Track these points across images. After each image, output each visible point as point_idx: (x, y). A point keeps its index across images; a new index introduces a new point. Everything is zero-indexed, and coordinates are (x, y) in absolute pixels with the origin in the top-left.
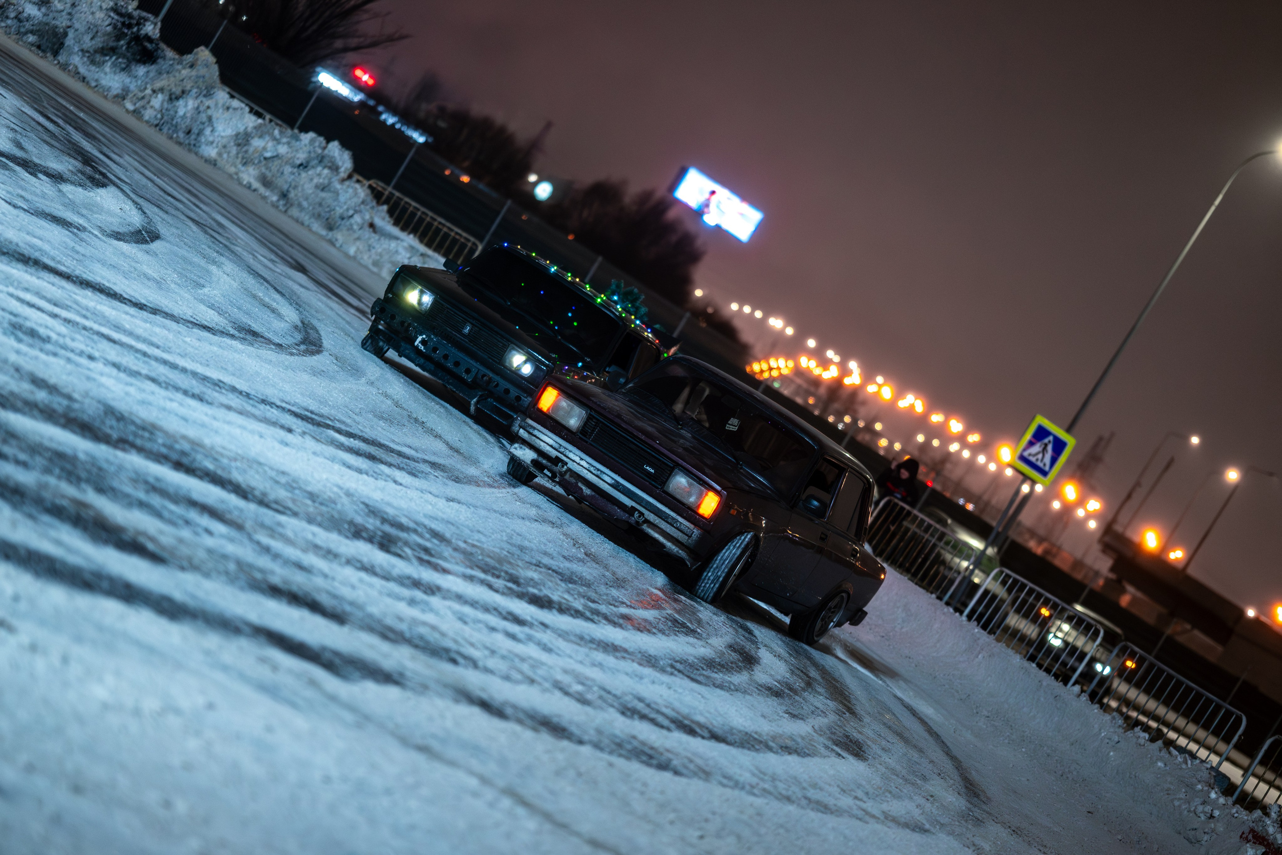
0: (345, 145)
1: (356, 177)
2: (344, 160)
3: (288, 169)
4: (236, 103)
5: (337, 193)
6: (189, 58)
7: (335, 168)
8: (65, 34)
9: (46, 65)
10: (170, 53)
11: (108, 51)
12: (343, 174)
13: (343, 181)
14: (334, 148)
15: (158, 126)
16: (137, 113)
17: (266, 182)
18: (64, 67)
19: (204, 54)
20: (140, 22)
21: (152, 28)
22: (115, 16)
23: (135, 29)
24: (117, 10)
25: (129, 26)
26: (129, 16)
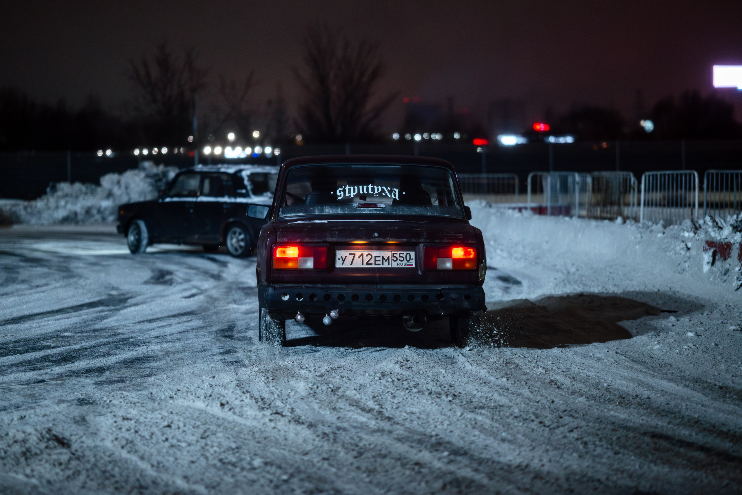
22: (149, 180)
23: (164, 180)
24: (148, 176)
25: (160, 180)
26: (156, 175)
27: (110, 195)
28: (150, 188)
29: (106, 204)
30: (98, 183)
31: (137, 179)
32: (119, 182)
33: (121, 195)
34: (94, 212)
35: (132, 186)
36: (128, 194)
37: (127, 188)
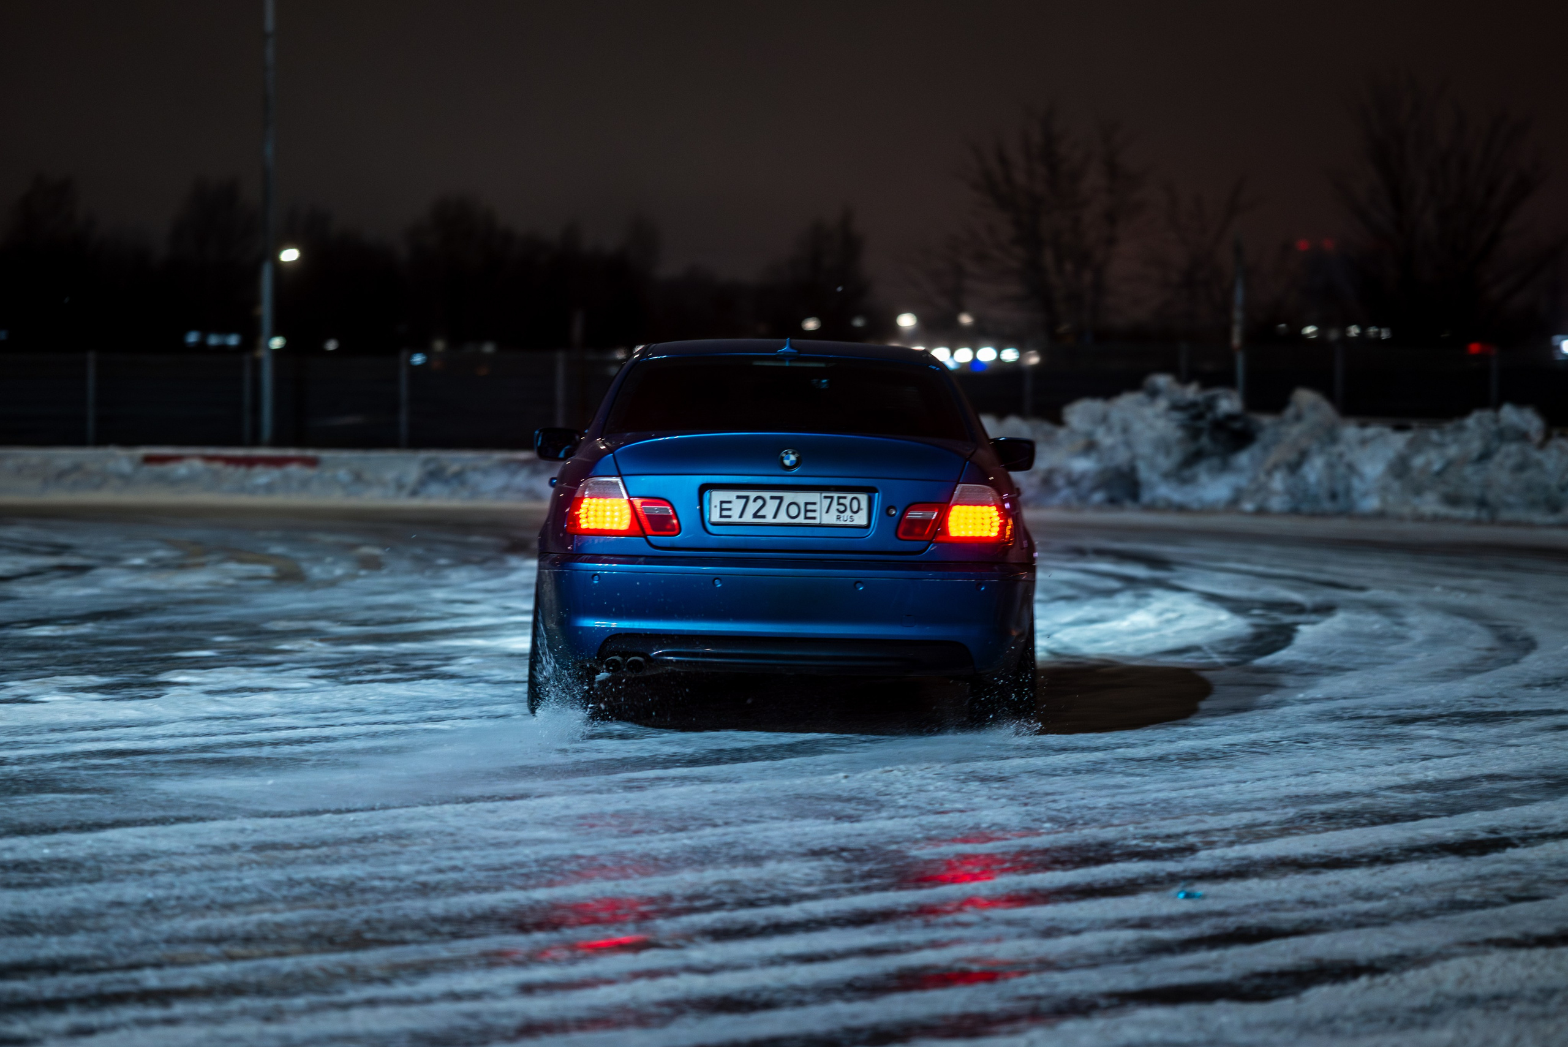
0: (1520, 402)
1: (1555, 432)
2: (1528, 420)
3: (1468, 470)
4: (1370, 431)
5: (1539, 464)
6: (1290, 412)
7: (1523, 436)
8: (1133, 470)
9: (1130, 516)
10: (1266, 420)
11: (1193, 459)
12: (1536, 435)
13: (1542, 446)
14: (1509, 414)
15: (1295, 511)
16: (1261, 511)
17: (1453, 500)
18: (1151, 507)
19: (1305, 397)
20: (1210, 404)
21: (1229, 403)
22: (1178, 415)
23: (1209, 416)
24: (1175, 407)
25: (1200, 416)
26: (1193, 405)
27: (1090, 447)
28: (1179, 434)
29: (1082, 465)
30: (1058, 421)
31: (1149, 412)
32: (1104, 419)
33: (1113, 448)
34: (1060, 481)
35: (1138, 426)
36: (1128, 444)
37: (1125, 430)
